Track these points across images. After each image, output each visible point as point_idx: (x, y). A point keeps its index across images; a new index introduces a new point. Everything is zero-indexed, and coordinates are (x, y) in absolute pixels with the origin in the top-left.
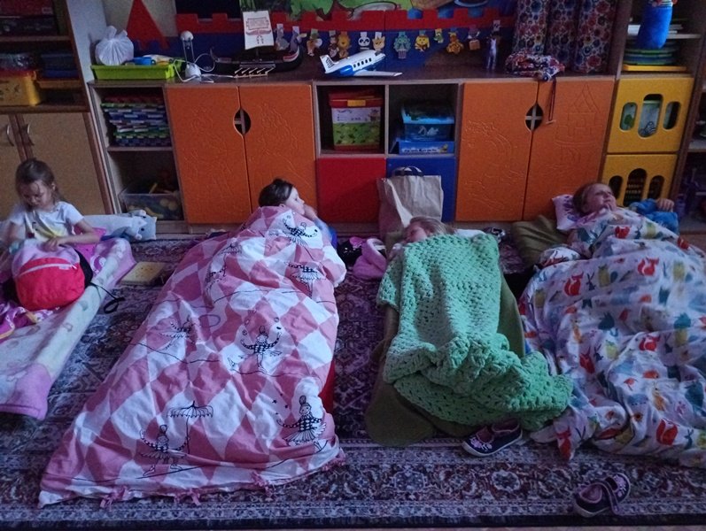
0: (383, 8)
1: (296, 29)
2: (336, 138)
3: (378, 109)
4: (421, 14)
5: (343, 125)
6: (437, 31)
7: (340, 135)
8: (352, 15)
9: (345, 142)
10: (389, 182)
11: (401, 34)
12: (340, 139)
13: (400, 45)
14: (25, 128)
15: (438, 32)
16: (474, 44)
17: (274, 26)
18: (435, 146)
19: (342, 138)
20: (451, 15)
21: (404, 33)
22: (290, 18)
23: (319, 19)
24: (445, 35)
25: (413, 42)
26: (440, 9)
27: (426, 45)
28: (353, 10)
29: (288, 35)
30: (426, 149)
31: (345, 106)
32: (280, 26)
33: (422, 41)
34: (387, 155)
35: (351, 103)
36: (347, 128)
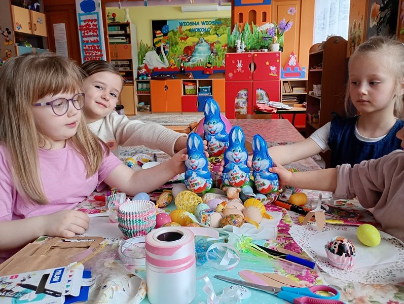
3: (195, 86)
9: (188, 93)
30: (204, 94)
31: (188, 85)
34: (197, 96)
36: (188, 90)
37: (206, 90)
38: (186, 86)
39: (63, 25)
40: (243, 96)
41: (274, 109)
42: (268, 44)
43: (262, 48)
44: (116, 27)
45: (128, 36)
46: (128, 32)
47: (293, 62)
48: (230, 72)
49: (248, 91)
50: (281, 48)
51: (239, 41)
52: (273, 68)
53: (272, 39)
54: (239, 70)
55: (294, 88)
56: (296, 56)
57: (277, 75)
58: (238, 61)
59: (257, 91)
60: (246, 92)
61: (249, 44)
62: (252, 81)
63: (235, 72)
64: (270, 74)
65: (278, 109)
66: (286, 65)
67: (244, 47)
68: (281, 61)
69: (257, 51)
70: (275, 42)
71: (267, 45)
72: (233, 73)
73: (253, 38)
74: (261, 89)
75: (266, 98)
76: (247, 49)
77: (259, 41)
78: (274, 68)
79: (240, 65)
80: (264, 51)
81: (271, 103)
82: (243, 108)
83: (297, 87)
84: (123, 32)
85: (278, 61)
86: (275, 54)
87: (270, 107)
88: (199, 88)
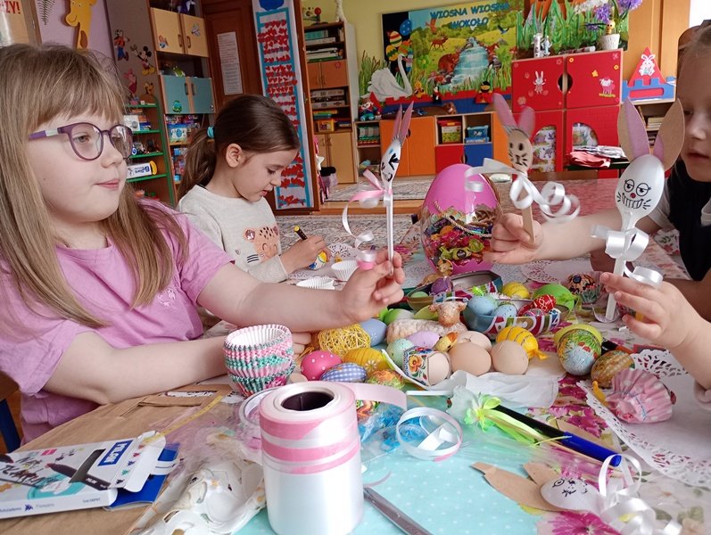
2: (443, 139)
3: (459, 126)
5: (446, 133)
7: (445, 138)
9: (447, 140)
14: (330, 139)
30: (476, 141)
31: (446, 125)
34: (464, 144)
35: (449, 124)
36: (448, 135)
37: (480, 134)
38: (443, 128)
39: (232, 36)
40: (546, 140)
41: (605, 160)
42: (598, 37)
43: (585, 44)
44: (322, 32)
45: (341, 46)
46: (342, 40)
47: (647, 67)
48: (522, 96)
49: (555, 129)
50: (624, 43)
51: (539, 37)
52: (606, 83)
53: (605, 27)
54: (539, 90)
55: (650, 120)
56: (654, 56)
57: (614, 96)
58: (537, 73)
59: (574, 129)
60: (551, 132)
61: (558, 40)
62: (563, 111)
63: (531, 94)
64: (600, 95)
65: (613, 160)
66: (633, 75)
67: (548, 45)
68: (623, 69)
69: (575, 52)
70: (610, 31)
71: (594, 39)
72: (527, 97)
73: (567, 28)
74: (582, 124)
75: (591, 141)
76: (556, 49)
77: (579, 32)
78: (609, 81)
79: (539, 81)
80: (589, 51)
81: (599, 148)
82: (546, 162)
83: (656, 116)
84: (333, 39)
85: (616, 67)
86: (611, 53)
87: (597, 156)
88: (466, 131)
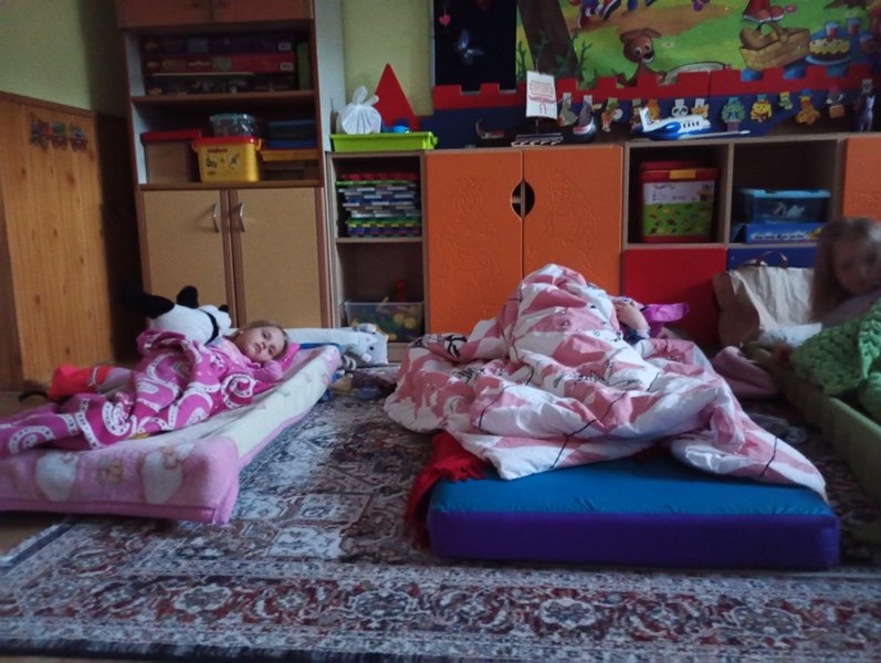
0: (707, 69)
1: (588, 99)
2: (649, 224)
3: (711, 183)
4: (760, 76)
5: (660, 206)
6: (782, 95)
7: (655, 221)
8: (664, 79)
9: (661, 231)
10: (737, 275)
11: (731, 100)
12: (654, 226)
13: (730, 114)
14: (238, 209)
15: (785, 96)
16: (836, 110)
17: (559, 96)
18: (802, 229)
19: (657, 224)
20: (803, 74)
21: (736, 99)
22: (580, 87)
23: (619, 86)
24: (795, 99)
25: (749, 109)
26: (787, 67)
27: (766, 114)
28: (665, 74)
29: (577, 106)
30: (787, 235)
31: (666, 179)
32: (567, 96)
33: (761, 108)
34: (727, 244)
35: (675, 174)
36: (665, 211)
37: (795, 211)
38: (648, 188)
